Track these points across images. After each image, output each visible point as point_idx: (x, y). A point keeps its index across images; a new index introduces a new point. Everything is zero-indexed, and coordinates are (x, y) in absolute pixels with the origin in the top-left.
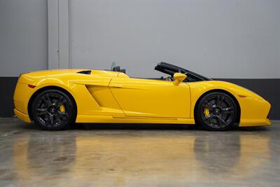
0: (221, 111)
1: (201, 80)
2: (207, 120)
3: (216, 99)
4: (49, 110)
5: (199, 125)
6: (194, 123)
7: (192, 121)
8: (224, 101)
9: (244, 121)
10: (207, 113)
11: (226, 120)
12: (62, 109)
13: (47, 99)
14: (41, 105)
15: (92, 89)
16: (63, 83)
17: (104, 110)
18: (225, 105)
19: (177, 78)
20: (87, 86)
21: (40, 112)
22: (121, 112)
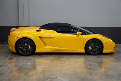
0: (96, 47)
1: (87, 34)
2: (90, 51)
3: (94, 42)
4: (24, 48)
5: (87, 53)
6: (84, 52)
7: (84, 51)
8: (97, 43)
9: (105, 51)
10: (90, 48)
11: (97, 51)
12: (29, 47)
13: (23, 43)
14: (20, 45)
15: (42, 38)
16: (28, 36)
17: (47, 47)
18: (97, 44)
19: (78, 34)
20: (40, 37)
21: (20, 48)
22: (54, 48)
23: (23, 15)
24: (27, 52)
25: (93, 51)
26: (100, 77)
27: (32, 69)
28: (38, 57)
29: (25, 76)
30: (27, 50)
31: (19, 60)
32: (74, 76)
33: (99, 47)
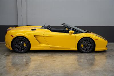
0: (88, 45)
1: (80, 33)
2: (82, 49)
3: (86, 40)
4: (19, 45)
5: (79, 50)
7: (76, 49)
8: (89, 41)
9: (97, 49)
10: (82, 46)
11: (89, 49)
12: (25, 45)
13: (18, 41)
14: (16, 43)
15: (37, 37)
16: (24, 34)
17: (42, 45)
18: (89, 43)
19: (70, 33)
20: (34, 36)
21: (16, 46)
22: (48, 46)
23: (22, 15)
24: (22, 50)
25: (85, 49)
26: (86, 72)
27: (24, 65)
28: (33, 54)
29: (16, 71)
30: (23, 48)
31: (14, 57)
32: (62, 71)
33: (91, 45)
